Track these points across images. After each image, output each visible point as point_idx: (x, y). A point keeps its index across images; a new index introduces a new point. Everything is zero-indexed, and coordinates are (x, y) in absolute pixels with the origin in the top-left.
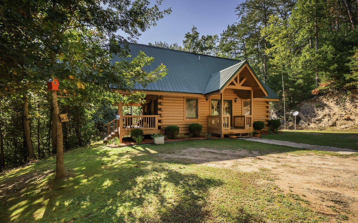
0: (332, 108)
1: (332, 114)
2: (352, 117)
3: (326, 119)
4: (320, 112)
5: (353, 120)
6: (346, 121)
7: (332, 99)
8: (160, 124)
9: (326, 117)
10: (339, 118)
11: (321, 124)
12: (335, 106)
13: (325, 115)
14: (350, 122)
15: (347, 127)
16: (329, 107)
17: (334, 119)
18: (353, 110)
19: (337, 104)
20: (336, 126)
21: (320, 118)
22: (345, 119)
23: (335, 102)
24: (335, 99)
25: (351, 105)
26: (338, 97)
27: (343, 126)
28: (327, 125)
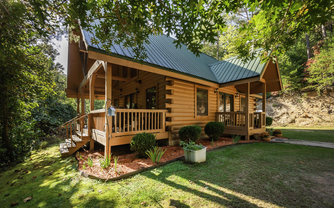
0: (289, 107)
1: (290, 112)
2: (309, 115)
3: (285, 117)
4: (278, 111)
5: (311, 118)
6: (304, 119)
7: (288, 100)
8: (168, 123)
9: (284, 115)
10: (297, 116)
11: (279, 121)
12: (292, 106)
13: (284, 114)
14: (308, 119)
15: (308, 123)
16: (286, 107)
17: (293, 117)
18: (310, 109)
19: (294, 104)
20: (295, 122)
21: (278, 116)
22: (304, 117)
23: (291, 103)
24: (291, 99)
25: (309, 105)
26: (293, 98)
27: (304, 123)
28: (287, 122)
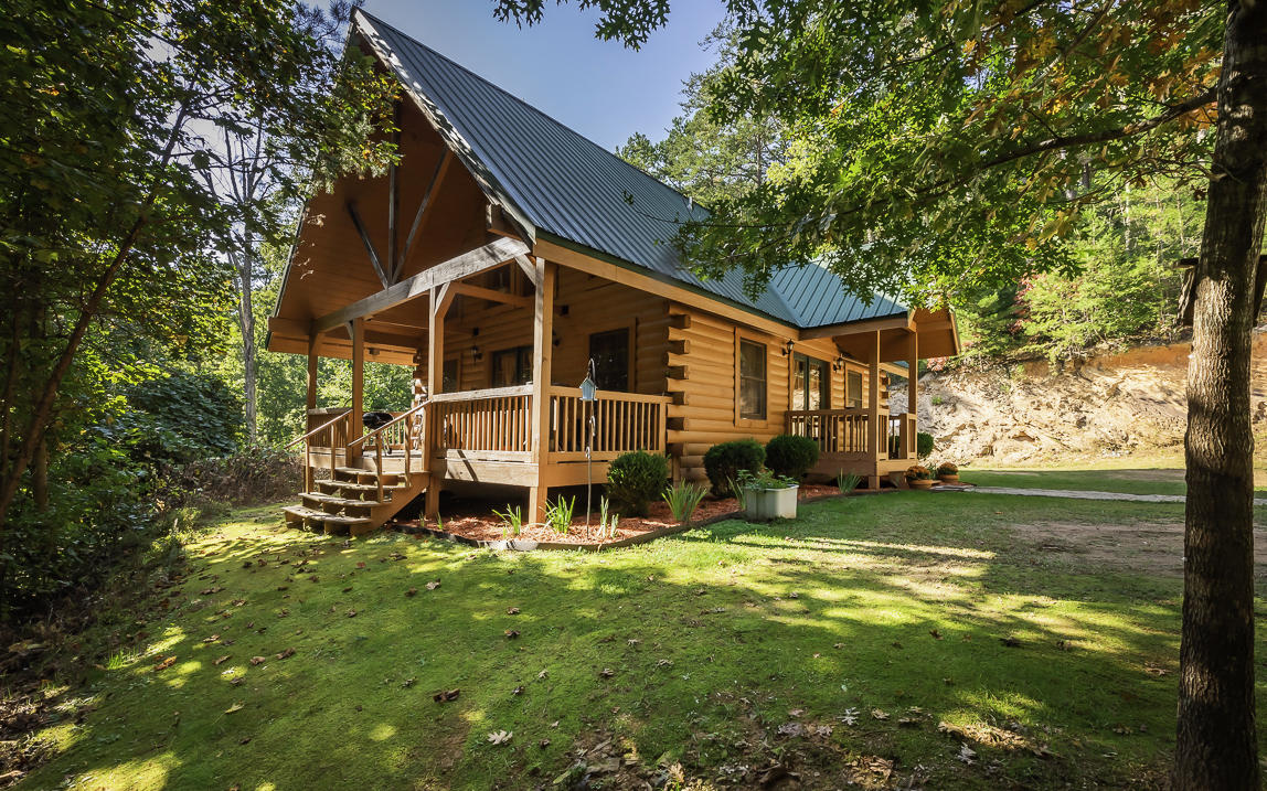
0: (976, 408)
1: (978, 422)
2: (1031, 432)
3: (966, 436)
4: (946, 419)
5: (1034, 440)
6: (1016, 442)
7: (973, 384)
8: (673, 436)
9: (965, 431)
10: (999, 435)
11: (950, 451)
12: (986, 403)
13: (963, 427)
14: (1026, 443)
15: (1027, 455)
16: (967, 405)
17: (986, 437)
18: (1032, 413)
19: (989, 397)
20: (992, 454)
21: (947, 433)
22: (1016, 438)
23: (983, 393)
24: (981, 384)
25: (1028, 402)
26: (989, 380)
27: (1016, 456)
28: (970, 452)
